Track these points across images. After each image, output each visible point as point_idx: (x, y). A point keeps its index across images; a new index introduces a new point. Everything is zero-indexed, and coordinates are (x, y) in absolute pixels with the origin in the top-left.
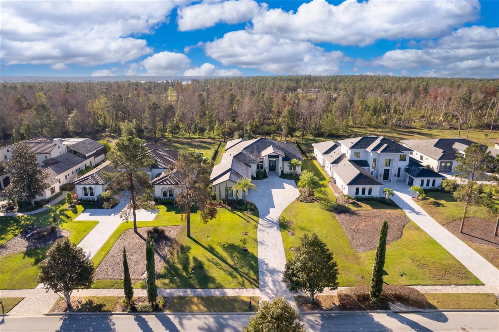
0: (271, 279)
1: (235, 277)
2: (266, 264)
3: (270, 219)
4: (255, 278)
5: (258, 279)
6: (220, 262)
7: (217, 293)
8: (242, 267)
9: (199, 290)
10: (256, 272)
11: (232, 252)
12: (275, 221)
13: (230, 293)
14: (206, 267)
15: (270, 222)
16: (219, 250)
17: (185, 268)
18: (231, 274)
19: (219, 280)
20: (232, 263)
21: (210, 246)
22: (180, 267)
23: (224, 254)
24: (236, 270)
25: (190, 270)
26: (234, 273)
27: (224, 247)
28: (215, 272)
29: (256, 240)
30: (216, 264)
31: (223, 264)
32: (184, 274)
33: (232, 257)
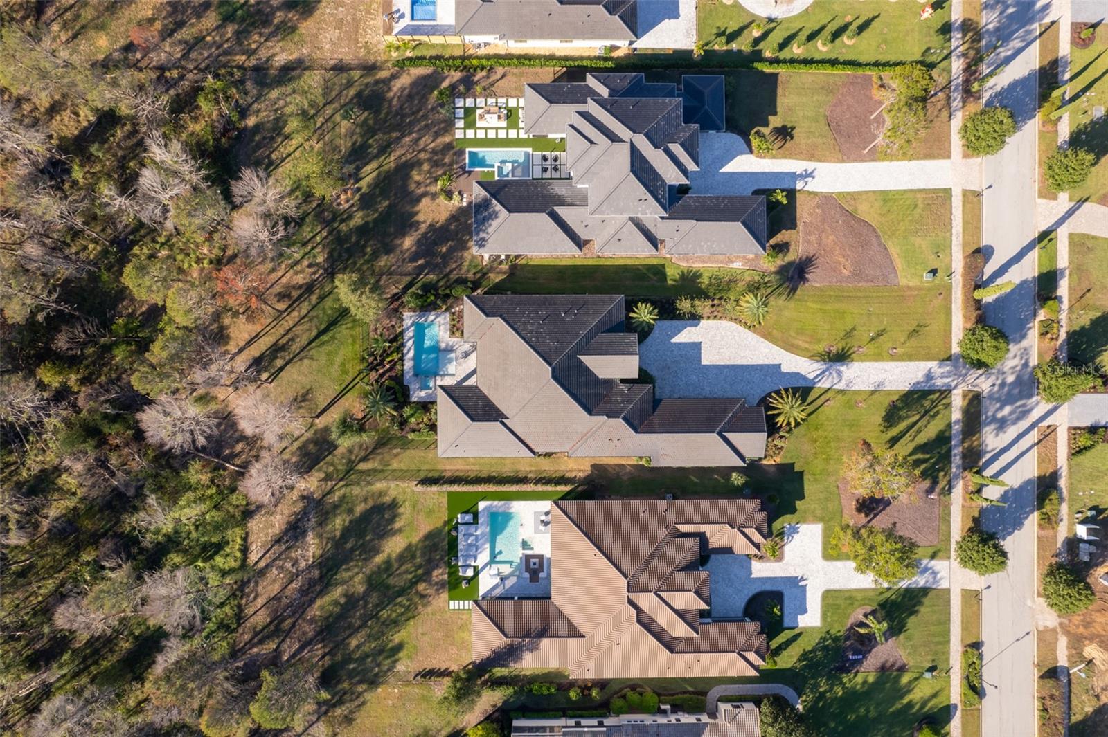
0: (939, 380)
1: (937, 413)
2: (918, 383)
3: (819, 372)
4: (938, 395)
5: (939, 391)
6: (915, 428)
7: (957, 428)
8: (922, 406)
9: (953, 443)
10: (931, 392)
11: (900, 417)
12: (824, 367)
13: (956, 415)
14: (925, 440)
15: (827, 373)
16: (894, 432)
17: (925, 461)
18: (934, 416)
19: (942, 427)
20: (917, 417)
21: (889, 441)
22: (923, 467)
23: (903, 425)
24: (926, 412)
25: (927, 456)
26: (932, 413)
27: (890, 426)
28: (931, 431)
29: (873, 392)
30: (919, 431)
31: (919, 424)
32: (933, 460)
33: (908, 417)
